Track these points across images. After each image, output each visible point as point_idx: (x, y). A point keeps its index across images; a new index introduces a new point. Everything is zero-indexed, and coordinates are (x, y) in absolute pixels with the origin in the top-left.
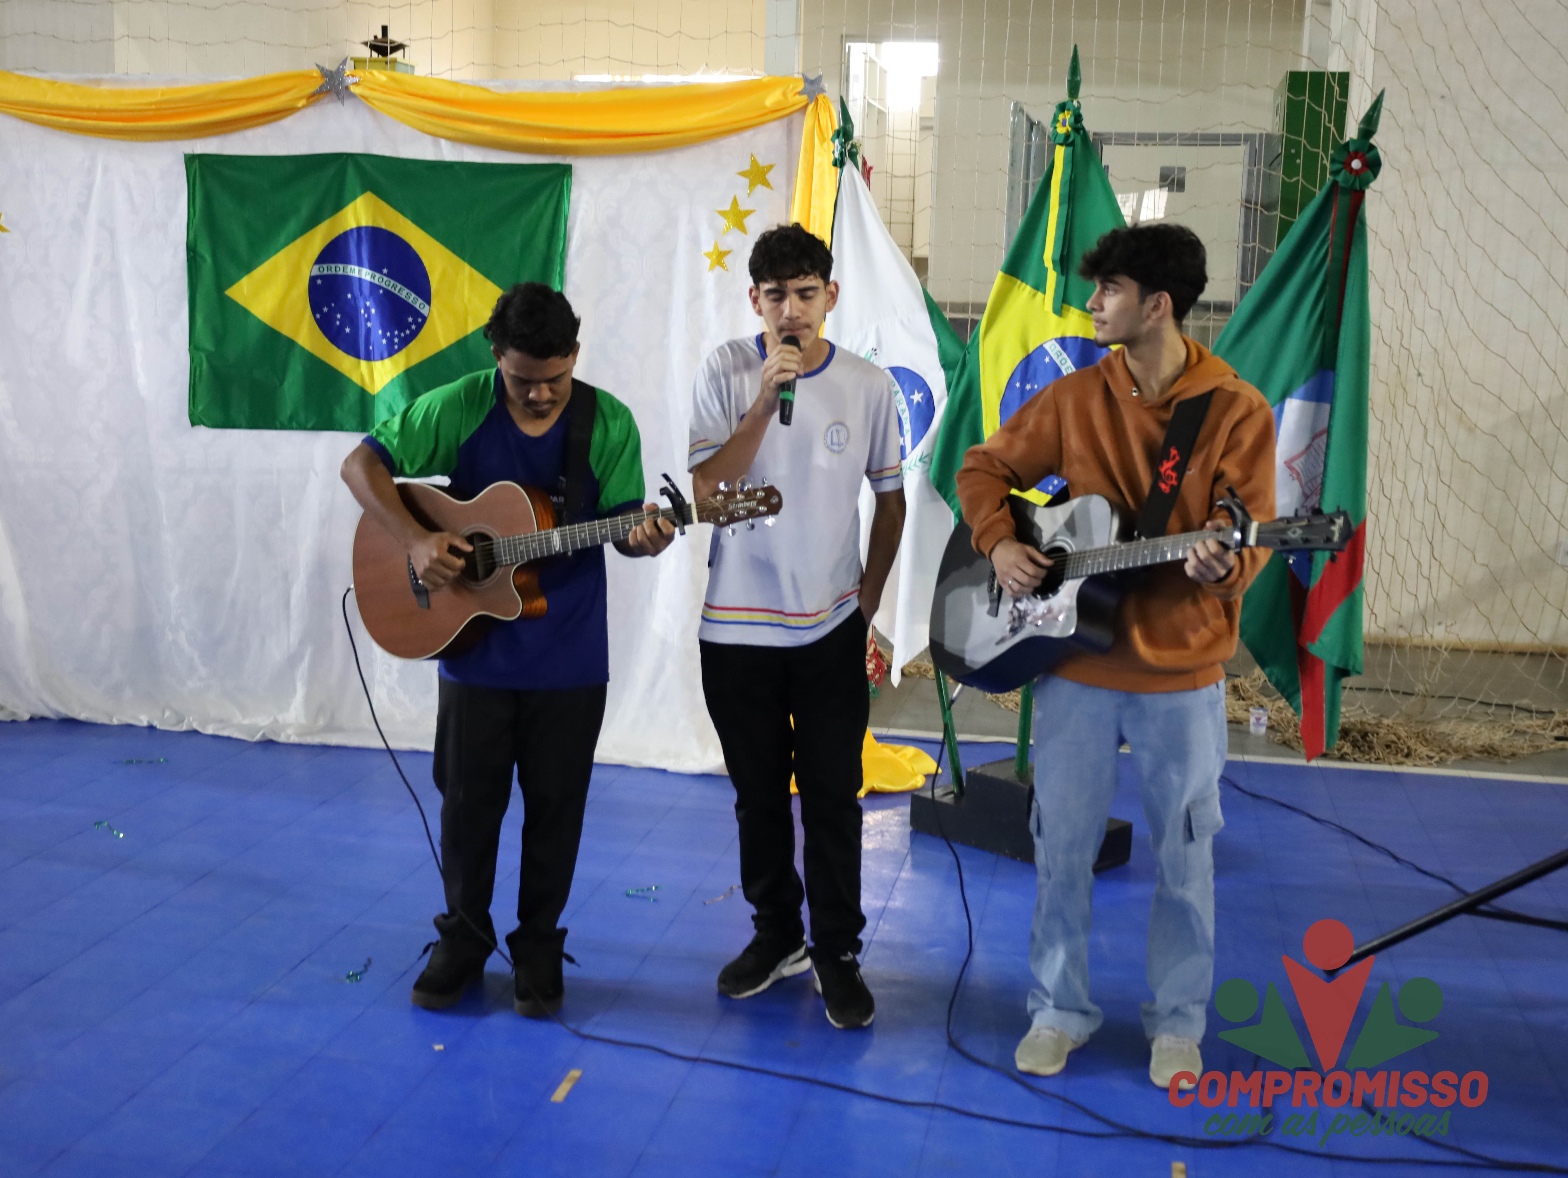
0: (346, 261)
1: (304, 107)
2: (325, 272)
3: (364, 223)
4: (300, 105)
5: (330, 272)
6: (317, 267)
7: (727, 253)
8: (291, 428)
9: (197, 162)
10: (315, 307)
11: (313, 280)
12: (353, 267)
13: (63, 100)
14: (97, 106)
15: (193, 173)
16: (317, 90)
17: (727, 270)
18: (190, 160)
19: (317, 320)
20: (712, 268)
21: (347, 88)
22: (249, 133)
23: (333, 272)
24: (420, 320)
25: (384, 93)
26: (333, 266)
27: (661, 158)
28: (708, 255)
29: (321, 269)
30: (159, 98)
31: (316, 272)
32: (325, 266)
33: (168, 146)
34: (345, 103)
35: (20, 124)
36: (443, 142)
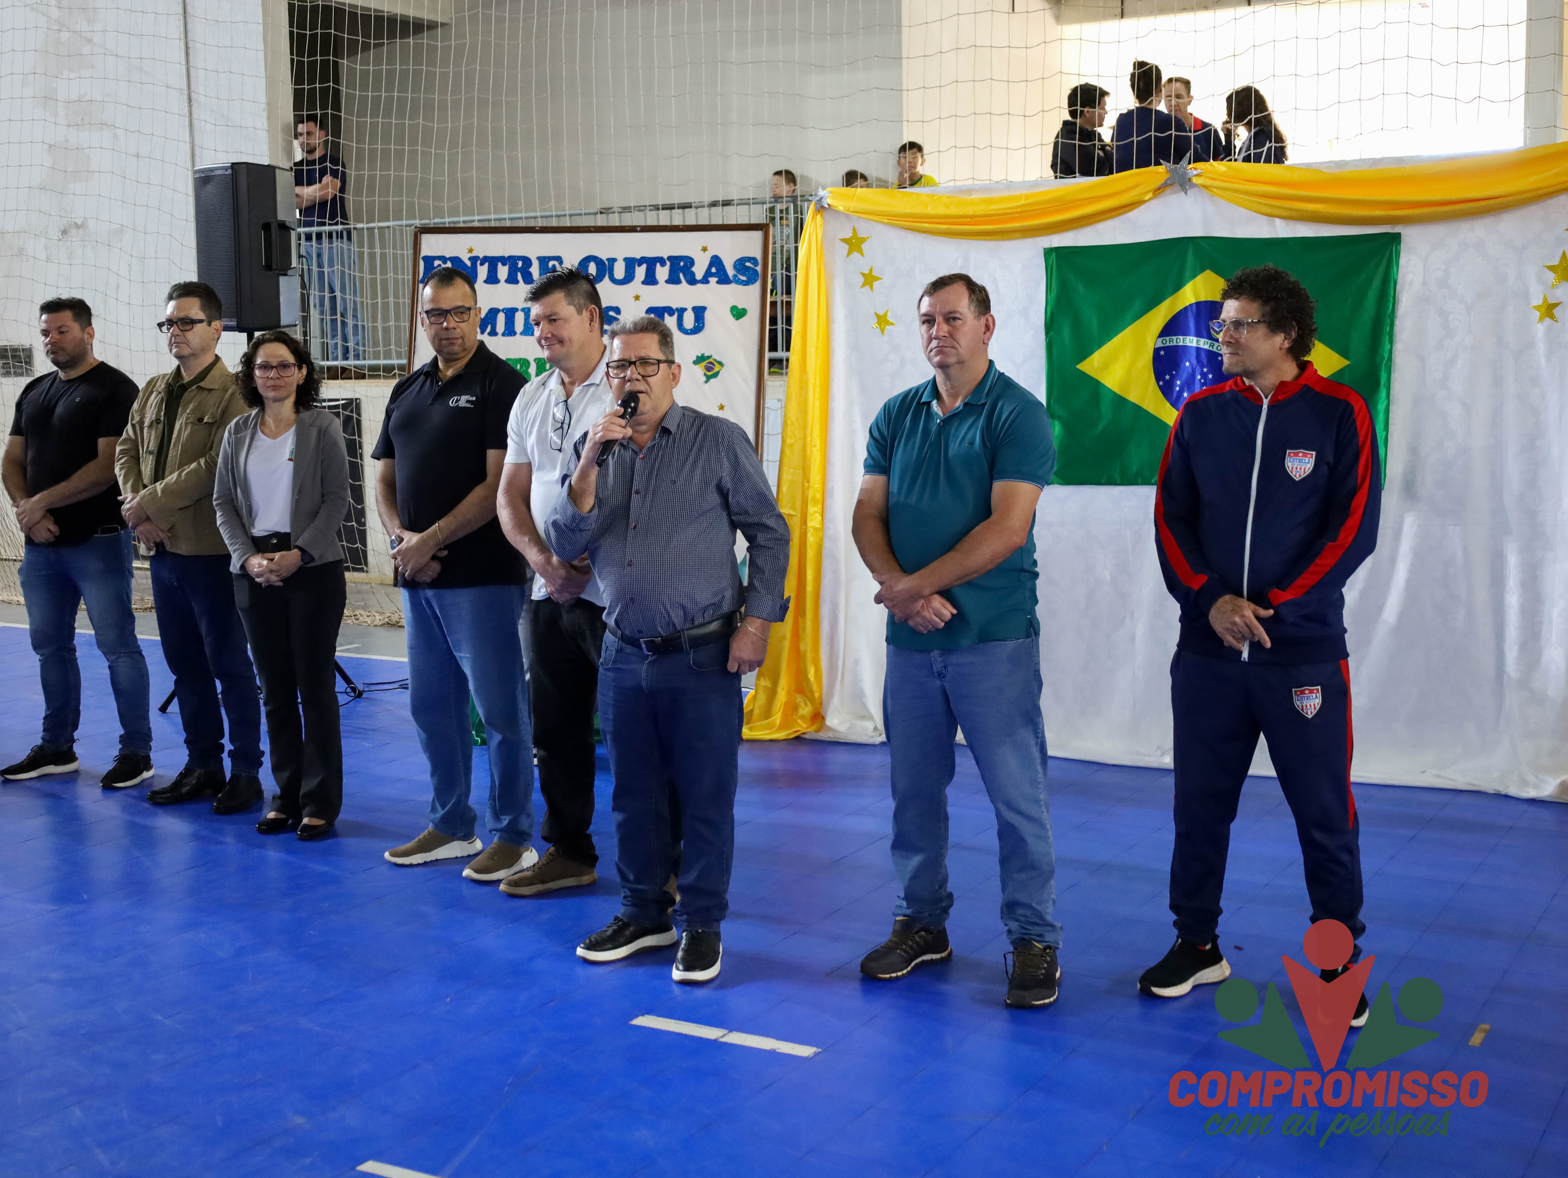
0: (1185, 333)
1: (1150, 199)
2: (1168, 344)
3: (1203, 299)
4: (1147, 198)
5: (1172, 344)
6: (1160, 339)
7: (1555, 305)
8: (1136, 484)
9: (1054, 255)
10: (1159, 376)
11: (1157, 351)
12: (1191, 338)
13: (942, 211)
14: (971, 213)
15: (1051, 263)
16: (1163, 184)
17: (1556, 321)
18: (1049, 252)
19: (1160, 387)
20: (1541, 320)
21: (1190, 180)
22: (1100, 226)
23: (1175, 344)
25: (1225, 181)
26: (1174, 338)
27: (1489, 221)
28: (1537, 308)
29: (1164, 342)
30: (1023, 202)
31: (1159, 344)
32: (1167, 338)
33: (1029, 242)
34: (1189, 192)
35: (903, 233)
36: (1277, 220)
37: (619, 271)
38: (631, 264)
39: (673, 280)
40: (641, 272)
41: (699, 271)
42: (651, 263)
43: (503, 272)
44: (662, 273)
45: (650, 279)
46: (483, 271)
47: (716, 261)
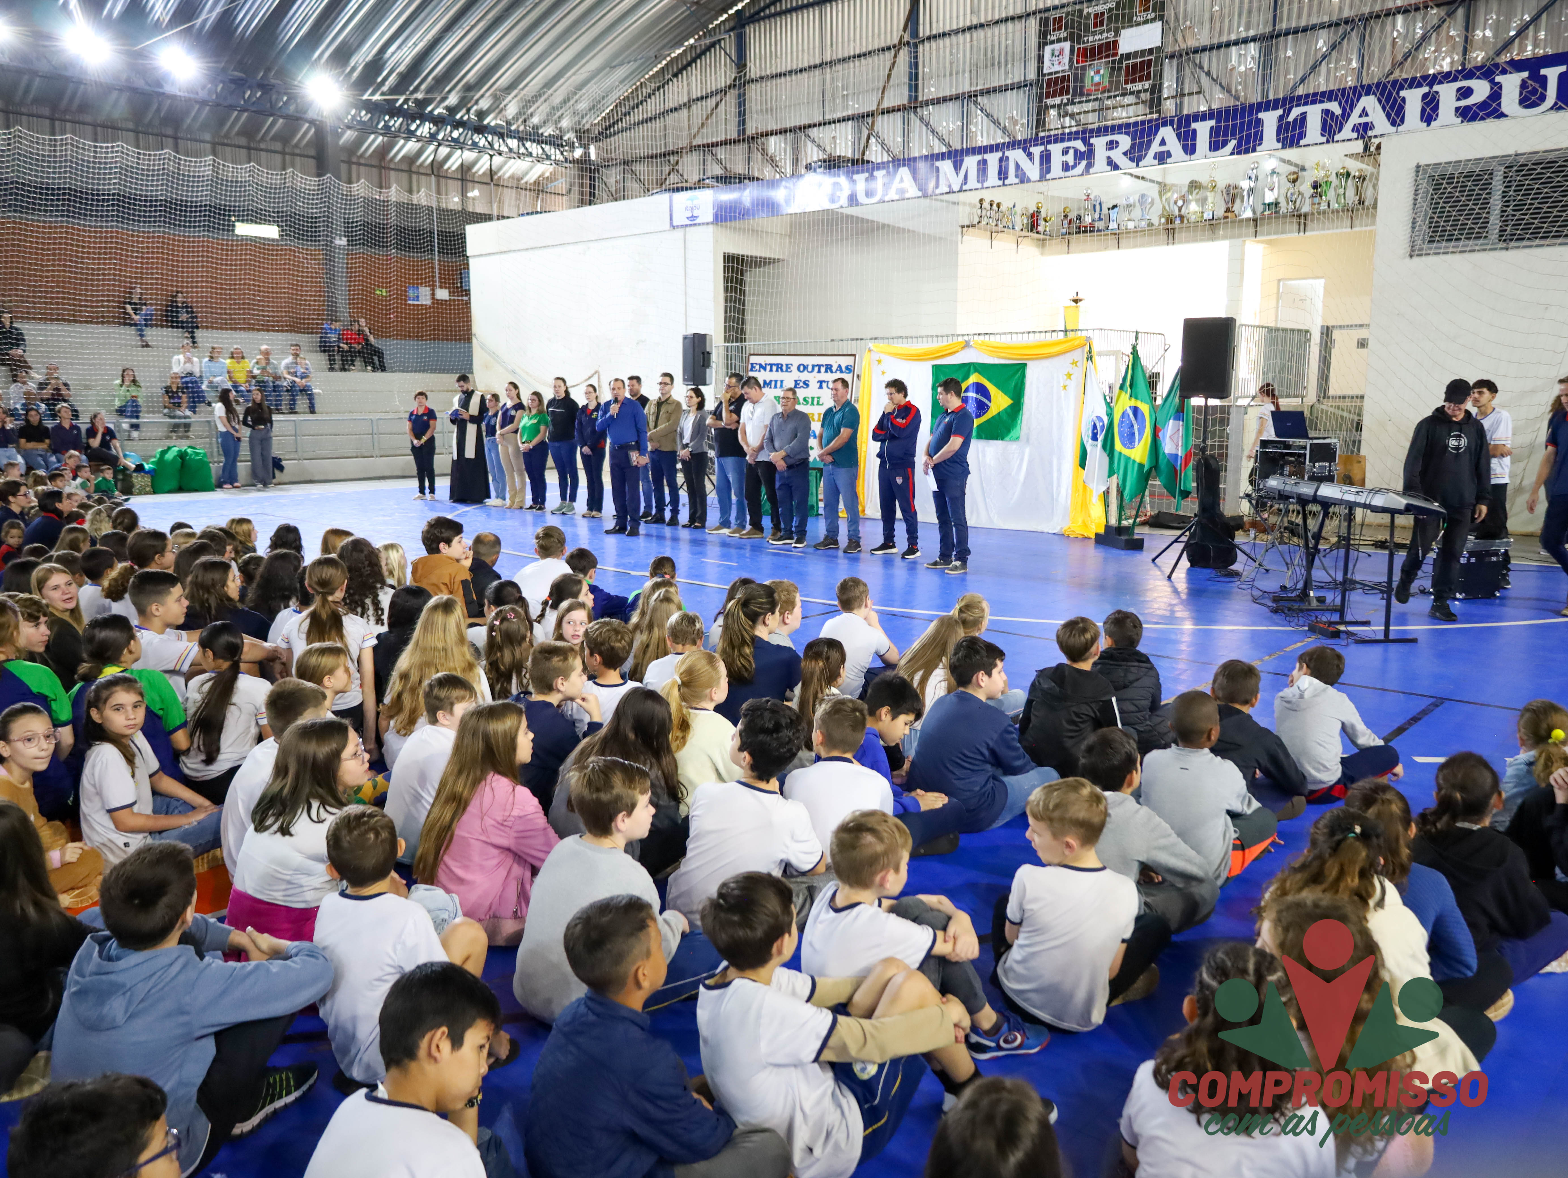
1: (961, 350)
3: (975, 381)
4: (958, 350)
7: (1067, 386)
9: (935, 367)
11: (962, 397)
12: (971, 393)
13: (903, 352)
14: (910, 354)
15: (933, 369)
16: (963, 346)
17: (1067, 391)
18: (933, 366)
20: (1063, 390)
21: (970, 345)
22: (947, 358)
24: (988, 407)
25: (980, 346)
26: (968, 393)
27: (1050, 360)
28: (1062, 387)
29: (964, 394)
30: (926, 350)
33: (927, 362)
34: (970, 349)
35: (893, 358)
36: (995, 358)
37: (810, 369)
38: (813, 366)
39: (826, 371)
40: (816, 369)
41: (834, 369)
42: (820, 366)
43: (774, 368)
44: (823, 369)
45: (819, 371)
46: (768, 368)
47: (840, 366)
